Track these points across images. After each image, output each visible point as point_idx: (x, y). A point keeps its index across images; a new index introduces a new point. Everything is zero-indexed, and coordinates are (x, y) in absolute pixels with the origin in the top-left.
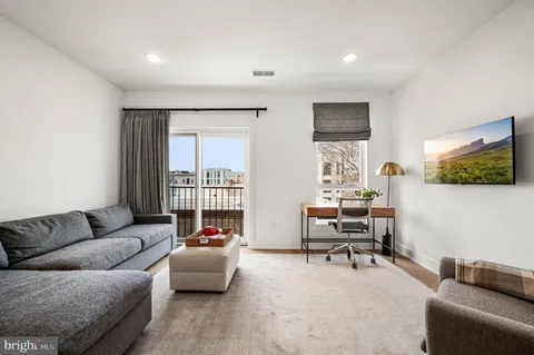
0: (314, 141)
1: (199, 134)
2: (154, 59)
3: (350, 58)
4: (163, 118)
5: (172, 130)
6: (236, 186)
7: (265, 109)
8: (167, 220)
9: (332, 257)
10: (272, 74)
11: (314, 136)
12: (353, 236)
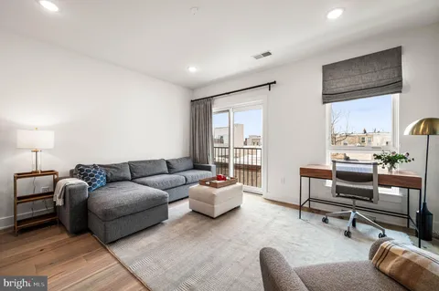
0: (324, 103)
1: (231, 110)
2: (192, 69)
3: (335, 14)
4: (209, 103)
5: (214, 110)
6: (257, 147)
7: (275, 82)
8: (209, 169)
9: (331, 220)
10: (268, 54)
11: (323, 99)
12: (358, 203)
